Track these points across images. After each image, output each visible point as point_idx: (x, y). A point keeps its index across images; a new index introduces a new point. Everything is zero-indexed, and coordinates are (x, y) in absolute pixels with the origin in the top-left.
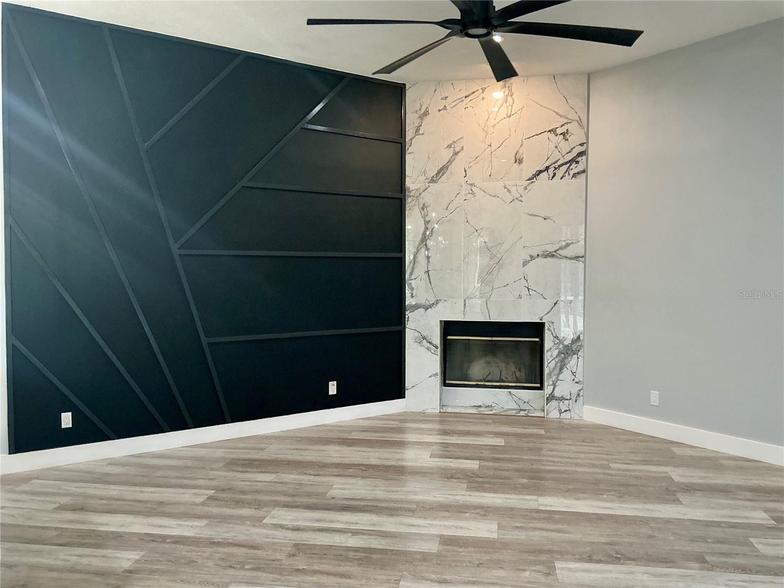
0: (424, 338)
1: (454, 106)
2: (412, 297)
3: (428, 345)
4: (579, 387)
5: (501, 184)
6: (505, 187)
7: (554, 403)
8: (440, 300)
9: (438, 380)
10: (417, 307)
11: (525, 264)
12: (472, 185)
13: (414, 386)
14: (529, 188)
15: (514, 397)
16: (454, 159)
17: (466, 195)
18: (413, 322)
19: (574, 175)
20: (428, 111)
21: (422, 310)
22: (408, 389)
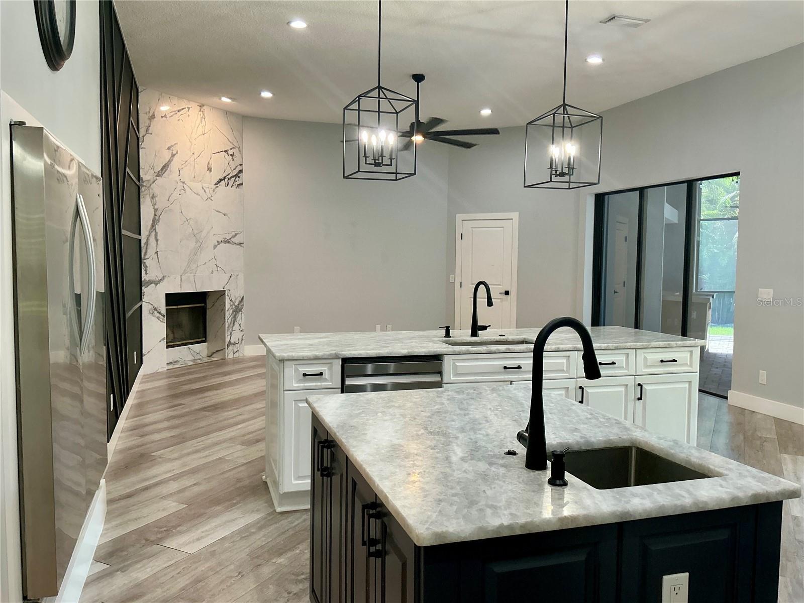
0: (155, 309)
1: (172, 116)
2: (146, 274)
3: (158, 315)
4: (242, 333)
5: (199, 185)
6: (203, 188)
7: (231, 347)
8: (166, 276)
9: (164, 344)
10: (150, 282)
11: (215, 247)
12: (184, 183)
13: (149, 352)
14: (216, 191)
15: (192, 351)
16: (172, 160)
17: (180, 191)
18: (148, 296)
19: (239, 185)
20: (154, 115)
21: (153, 285)
22: (145, 355)
